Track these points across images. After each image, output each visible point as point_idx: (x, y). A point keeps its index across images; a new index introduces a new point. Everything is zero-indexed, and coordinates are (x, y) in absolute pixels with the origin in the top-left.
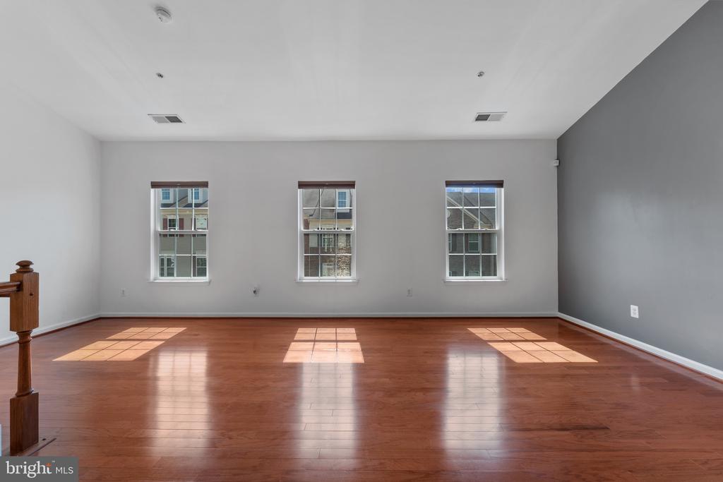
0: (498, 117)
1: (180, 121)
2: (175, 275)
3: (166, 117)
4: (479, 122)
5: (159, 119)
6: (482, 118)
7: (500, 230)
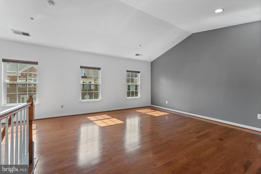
0: (141, 55)
1: (29, 36)
2: (17, 102)
3: (22, 33)
4: (136, 56)
5: (17, 33)
6: (137, 55)
7: (139, 84)
